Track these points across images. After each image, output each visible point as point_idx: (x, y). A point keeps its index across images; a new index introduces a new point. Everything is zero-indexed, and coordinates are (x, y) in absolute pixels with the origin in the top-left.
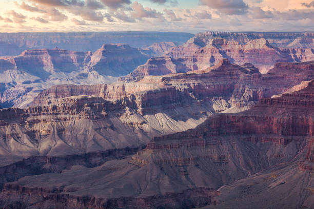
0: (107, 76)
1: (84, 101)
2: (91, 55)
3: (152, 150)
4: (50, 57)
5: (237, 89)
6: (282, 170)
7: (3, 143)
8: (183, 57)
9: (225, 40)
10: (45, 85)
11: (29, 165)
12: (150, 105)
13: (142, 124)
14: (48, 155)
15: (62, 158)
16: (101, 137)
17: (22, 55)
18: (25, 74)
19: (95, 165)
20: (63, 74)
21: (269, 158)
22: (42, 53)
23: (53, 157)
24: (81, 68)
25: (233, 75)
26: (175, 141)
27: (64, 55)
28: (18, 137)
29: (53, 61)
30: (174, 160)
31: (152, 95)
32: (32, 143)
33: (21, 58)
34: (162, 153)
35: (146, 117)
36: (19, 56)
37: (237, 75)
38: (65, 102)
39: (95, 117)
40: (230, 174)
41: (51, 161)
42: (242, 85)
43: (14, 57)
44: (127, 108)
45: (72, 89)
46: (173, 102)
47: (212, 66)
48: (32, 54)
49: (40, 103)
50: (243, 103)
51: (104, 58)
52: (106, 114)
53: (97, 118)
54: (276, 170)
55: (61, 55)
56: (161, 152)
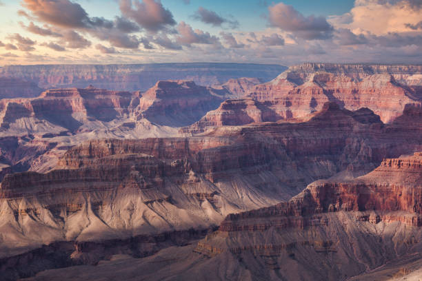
0: (162, 125)
1: (130, 162)
2: (141, 96)
3: (227, 233)
4: (81, 99)
5: (350, 146)
6: (414, 262)
7: (15, 221)
8: (271, 99)
9: (331, 75)
10: (75, 140)
11: (52, 254)
12: (223, 168)
13: (212, 195)
14: (78, 239)
15: (99, 244)
16: (155, 214)
17: (43, 96)
18: (46, 123)
19: (146, 254)
20: (100, 123)
21: (395, 246)
22: (71, 94)
23: (86, 242)
24: (125, 115)
25: (343, 125)
26: (260, 219)
27: (101, 97)
28: (36, 214)
29: (86, 106)
30: (258, 247)
31: (227, 154)
32: (56, 222)
33: (41, 101)
34: (242, 236)
35: (219, 185)
36: (37, 98)
37: (349, 125)
38: (103, 164)
39: (145, 185)
40: (339, 268)
41: (82, 247)
42: (356, 140)
43: (31, 99)
44: (192, 173)
45: (112, 146)
46: (257, 164)
47: (312, 112)
48: (56, 95)
49: (67, 164)
50: (358, 165)
51: (158, 100)
52: (162, 180)
53: (148, 187)
54: (406, 263)
55: (97, 97)
56: (240, 235)
